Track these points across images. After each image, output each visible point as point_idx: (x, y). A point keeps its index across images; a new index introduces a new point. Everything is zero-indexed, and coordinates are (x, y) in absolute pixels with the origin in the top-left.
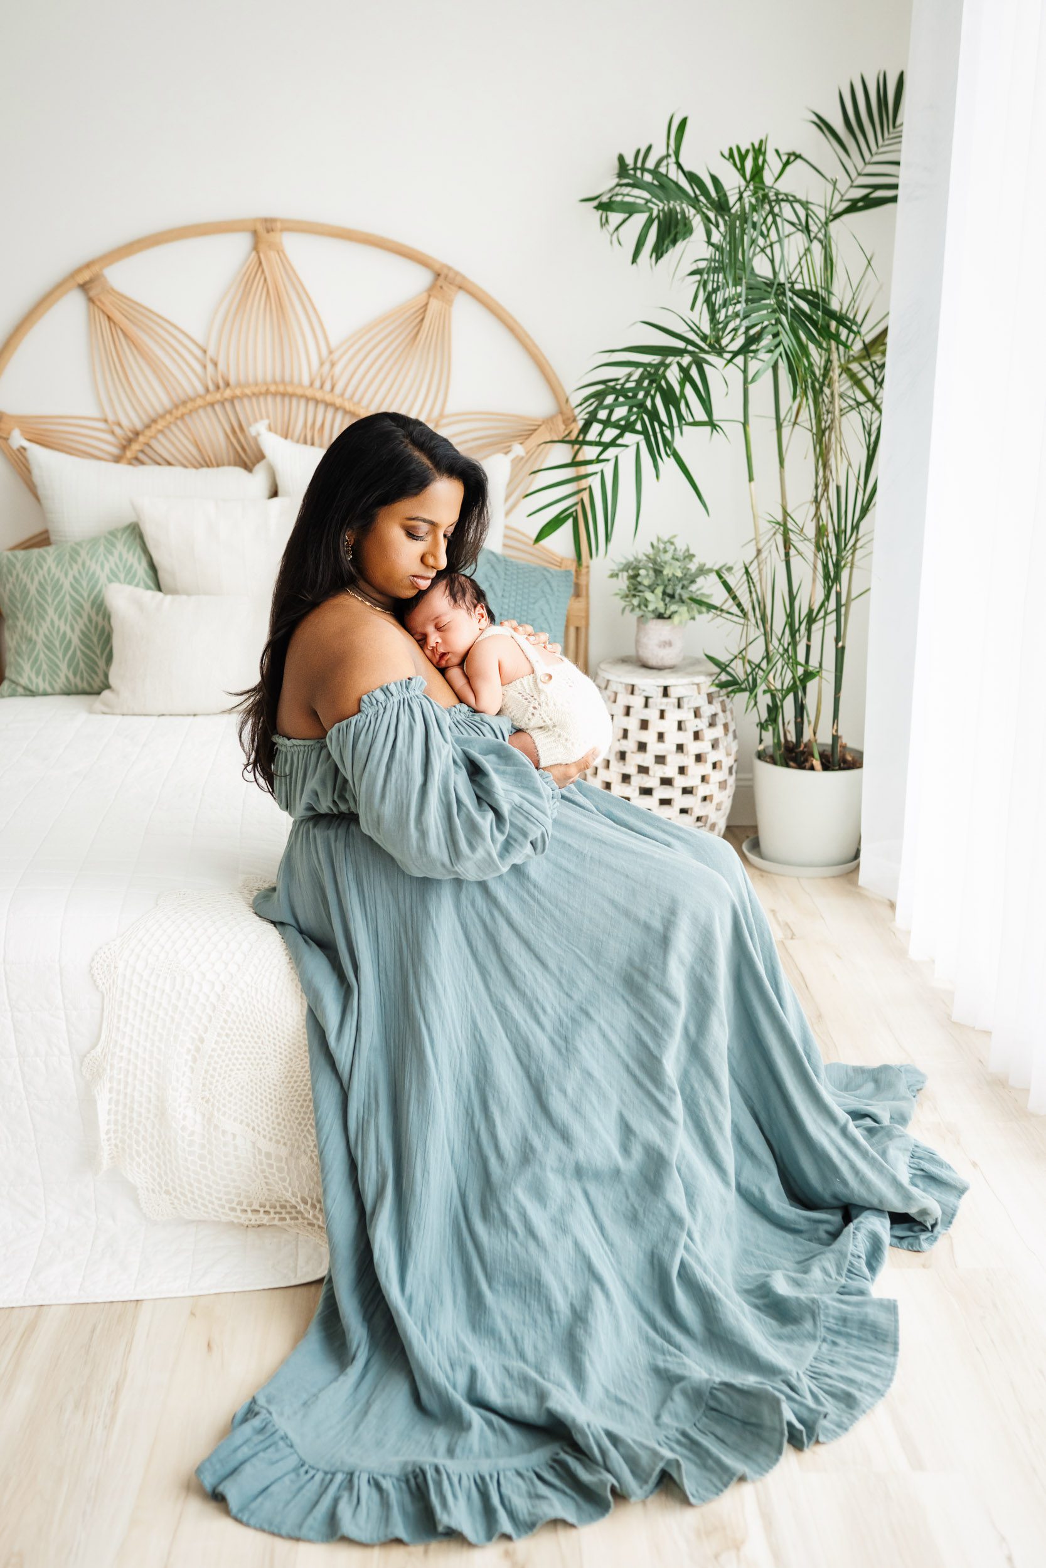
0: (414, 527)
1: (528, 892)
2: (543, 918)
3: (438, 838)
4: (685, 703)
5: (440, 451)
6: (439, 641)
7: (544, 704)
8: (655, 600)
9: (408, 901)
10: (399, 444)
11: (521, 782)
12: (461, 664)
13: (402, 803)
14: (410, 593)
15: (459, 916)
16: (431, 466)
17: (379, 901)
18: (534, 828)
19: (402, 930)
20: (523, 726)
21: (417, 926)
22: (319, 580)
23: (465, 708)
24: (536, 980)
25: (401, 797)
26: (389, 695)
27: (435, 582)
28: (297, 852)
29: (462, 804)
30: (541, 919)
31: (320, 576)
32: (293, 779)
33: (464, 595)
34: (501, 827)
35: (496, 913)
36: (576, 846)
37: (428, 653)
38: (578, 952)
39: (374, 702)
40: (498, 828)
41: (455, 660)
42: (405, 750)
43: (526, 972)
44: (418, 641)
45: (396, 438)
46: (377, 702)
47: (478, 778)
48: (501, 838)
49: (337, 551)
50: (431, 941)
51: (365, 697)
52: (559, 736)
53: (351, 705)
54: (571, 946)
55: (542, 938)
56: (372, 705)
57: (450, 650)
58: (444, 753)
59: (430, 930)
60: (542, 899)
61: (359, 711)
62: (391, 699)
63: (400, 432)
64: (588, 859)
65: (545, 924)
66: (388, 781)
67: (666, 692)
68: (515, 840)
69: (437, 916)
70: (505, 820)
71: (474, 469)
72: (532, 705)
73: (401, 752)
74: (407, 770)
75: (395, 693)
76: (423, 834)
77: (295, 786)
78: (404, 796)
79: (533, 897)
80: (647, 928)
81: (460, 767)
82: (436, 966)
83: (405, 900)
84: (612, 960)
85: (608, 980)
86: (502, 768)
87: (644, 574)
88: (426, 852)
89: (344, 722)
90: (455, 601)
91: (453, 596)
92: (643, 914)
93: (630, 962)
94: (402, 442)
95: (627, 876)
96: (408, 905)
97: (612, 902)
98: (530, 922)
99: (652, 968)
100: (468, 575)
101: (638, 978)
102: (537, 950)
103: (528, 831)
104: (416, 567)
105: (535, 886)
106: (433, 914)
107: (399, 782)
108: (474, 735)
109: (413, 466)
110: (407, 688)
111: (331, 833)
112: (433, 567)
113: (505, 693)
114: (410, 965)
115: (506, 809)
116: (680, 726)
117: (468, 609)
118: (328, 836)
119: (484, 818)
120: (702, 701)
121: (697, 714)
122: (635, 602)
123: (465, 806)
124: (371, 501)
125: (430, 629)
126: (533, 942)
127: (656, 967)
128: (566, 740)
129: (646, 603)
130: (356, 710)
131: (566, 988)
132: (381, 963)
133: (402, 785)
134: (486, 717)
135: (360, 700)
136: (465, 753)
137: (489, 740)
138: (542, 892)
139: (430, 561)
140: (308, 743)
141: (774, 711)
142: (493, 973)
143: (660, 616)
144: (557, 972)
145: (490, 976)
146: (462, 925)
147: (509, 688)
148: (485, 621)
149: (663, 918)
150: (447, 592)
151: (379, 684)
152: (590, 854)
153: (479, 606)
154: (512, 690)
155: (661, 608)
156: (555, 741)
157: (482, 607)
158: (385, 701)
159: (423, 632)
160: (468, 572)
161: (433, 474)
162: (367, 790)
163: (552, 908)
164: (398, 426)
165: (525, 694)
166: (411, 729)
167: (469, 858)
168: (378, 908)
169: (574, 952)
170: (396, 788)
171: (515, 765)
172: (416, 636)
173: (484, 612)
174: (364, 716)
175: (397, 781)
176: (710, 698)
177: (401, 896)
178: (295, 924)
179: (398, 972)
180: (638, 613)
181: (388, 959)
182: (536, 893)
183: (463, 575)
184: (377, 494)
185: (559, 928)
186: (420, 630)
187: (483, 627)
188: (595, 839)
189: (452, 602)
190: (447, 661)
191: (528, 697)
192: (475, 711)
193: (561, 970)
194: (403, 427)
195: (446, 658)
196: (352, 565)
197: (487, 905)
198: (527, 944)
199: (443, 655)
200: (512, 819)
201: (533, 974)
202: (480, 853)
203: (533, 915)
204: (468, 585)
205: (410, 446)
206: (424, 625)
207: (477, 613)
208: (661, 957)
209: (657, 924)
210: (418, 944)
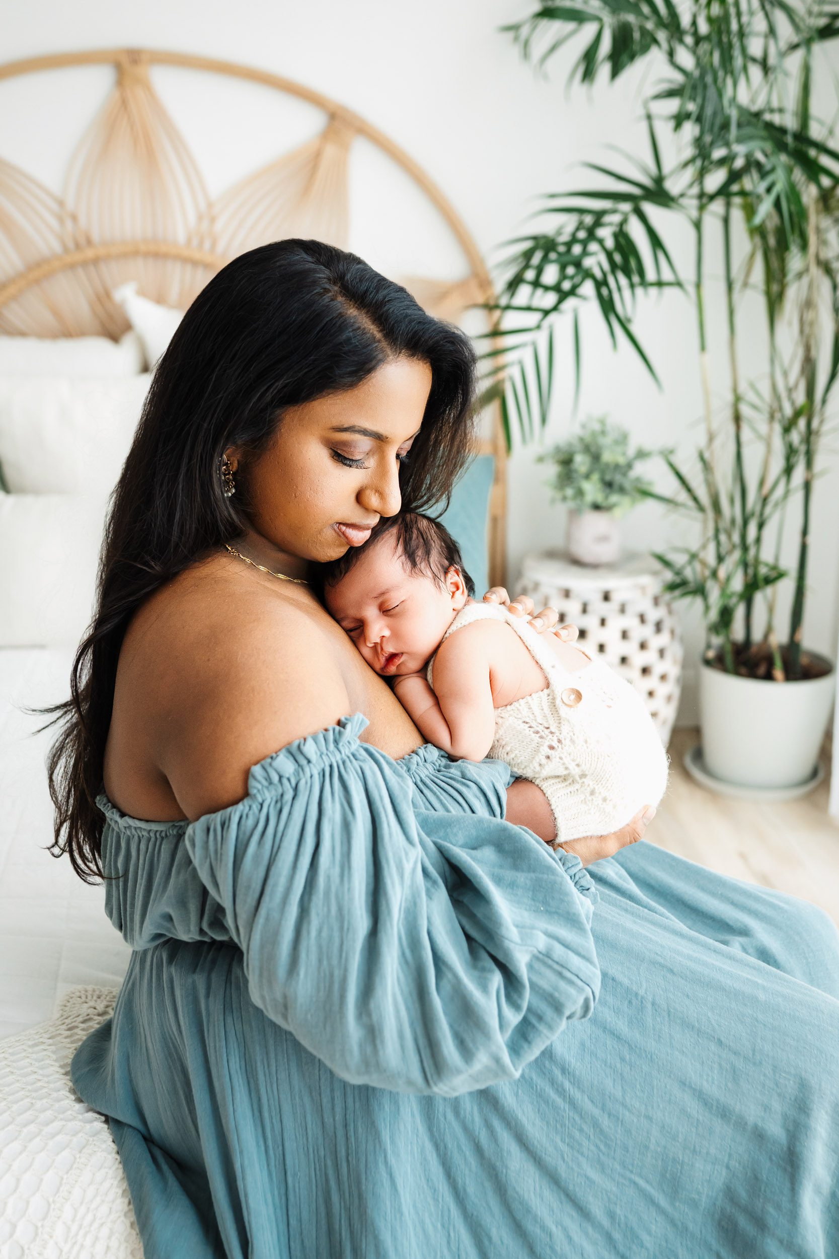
0: (345, 444)
1: (553, 1082)
2: (581, 1130)
3: (401, 1036)
4: (630, 610)
5: (394, 309)
6: (387, 633)
7: (567, 742)
8: (592, 490)
9: (339, 1109)
10: (321, 295)
11: (545, 903)
12: (422, 671)
13: (332, 975)
14: (335, 553)
15: (430, 1129)
16: (378, 335)
17: (287, 1108)
18: (572, 991)
19: (329, 1163)
20: (528, 773)
21: (358, 1160)
22: (174, 538)
23: (433, 753)
24: (570, 1239)
25: (330, 964)
26: (303, 762)
27: (377, 532)
28: (142, 1002)
29: (445, 963)
30: (577, 1134)
31: (176, 528)
32: (130, 884)
33: (428, 553)
34: (515, 996)
35: (497, 1124)
36: (626, 982)
37: (367, 652)
38: (642, 1183)
39: (275, 778)
40: (508, 997)
41: (414, 665)
42: (337, 871)
43: (554, 1229)
44: (348, 631)
45: (315, 283)
46: (281, 777)
47: (466, 900)
48: (514, 1018)
49: (206, 486)
50: (385, 1191)
51: (257, 770)
52: (592, 793)
53: (231, 783)
54: (628, 1174)
55: (579, 1165)
56: (271, 783)
57: (404, 649)
58: (408, 867)
59: (382, 1167)
60: (577, 1095)
61: (246, 794)
62: (307, 769)
63: (323, 273)
64: (649, 1006)
65: (585, 1143)
66: (304, 933)
67: (606, 597)
68: (540, 1018)
69: (393, 1141)
70: (523, 986)
71: (453, 343)
72: (547, 743)
73: (328, 878)
74: (340, 910)
75: (313, 757)
76: (372, 1033)
77: (133, 898)
78: (335, 962)
79: (561, 1091)
80: (759, 1136)
81: (435, 882)
82: (395, 1238)
83: (333, 1108)
84: (699, 1193)
85: (691, 1226)
86: (509, 874)
87: (581, 462)
88: (378, 1064)
89: (218, 817)
90: (414, 564)
91: (410, 555)
92: (752, 1114)
93: (729, 1193)
94: (327, 291)
95: (720, 1043)
96: (339, 1117)
97: (701, 1096)
98: (558, 1140)
99: (771, 1210)
100: (433, 516)
101: (743, 1222)
102: (571, 1187)
103: (562, 999)
104: (347, 510)
105: (564, 1070)
106: (386, 1136)
107: (325, 934)
108: (455, 810)
109: (348, 334)
110: (336, 742)
111: (200, 980)
112: (376, 511)
113: (500, 720)
114: (345, 1234)
115: (521, 961)
116: (625, 635)
117: (435, 576)
118: (194, 982)
119: (484, 987)
120: (646, 605)
121: (642, 619)
122: (569, 492)
123: (450, 968)
124: (269, 397)
125: (371, 613)
126: (563, 1171)
127: (778, 1207)
128: (605, 800)
129: (580, 493)
130: (240, 790)
131: (621, 1248)
132: (293, 1222)
133: (330, 938)
134: (472, 771)
135: (247, 775)
136: (441, 850)
137: (481, 821)
138: (577, 1082)
139: (373, 501)
140: (154, 827)
141: (726, 615)
142: (494, 1232)
143: (597, 507)
144: (606, 1222)
145: (490, 1239)
146: (437, 1146)
147: (507, 712)
148: (461, 596)
149: (785, 1117)
150: (400, 549)
151: (283, 739)
152: (650, 998)
153: (452, 569)
154: (512, 718)
155: (599, 497)
156: (585, 802)
157: (457, 572)
158: (297, 774)
159: (358, 616)
160: (432, 512)
161: (382, 351)
162: (262, 947)
163: (596, 1112)
164: (318, 262)
165: (534, 724)
166: (347, 827)
167: (459, 1072)
168: (285, 1121)
169: (635, 1183)
170: (320, 947)
171: (531, 869)
172: (345, 624)
173: (461, 580)
174: (255, 807)
175: (320, 931)
176: (656, 601)
177: (326, 1100)
178: (139, 1126)
179: (324, 1242)
180: (571, 504)
181: (305, 1215)
182: (567, 1085)
183: (424, 516)
184: (280, 384)
185: (607, 1146)
186: (352, 612)
187: (459, 606)
188: (654, 963)
189: (409, 565)
190: (398, 667)
191: (540, 728)
192: (452, 758)
193: (612, 1216)
194: (327, 266)
195: (397, 661)
196: (234, 508)
197: (481, 1110)
198: (553, 1179)
199: (392, 657)
200: (535, 979)
201: (565, 1229)
202: (482, 1059)
203: (563, 1125)
204: (432, 533)
205: (340, 299)
206: (360, 605)
207: (449, 581)
208: (786, 1191)
209: (776, 1130)
210: (360, 1196)
